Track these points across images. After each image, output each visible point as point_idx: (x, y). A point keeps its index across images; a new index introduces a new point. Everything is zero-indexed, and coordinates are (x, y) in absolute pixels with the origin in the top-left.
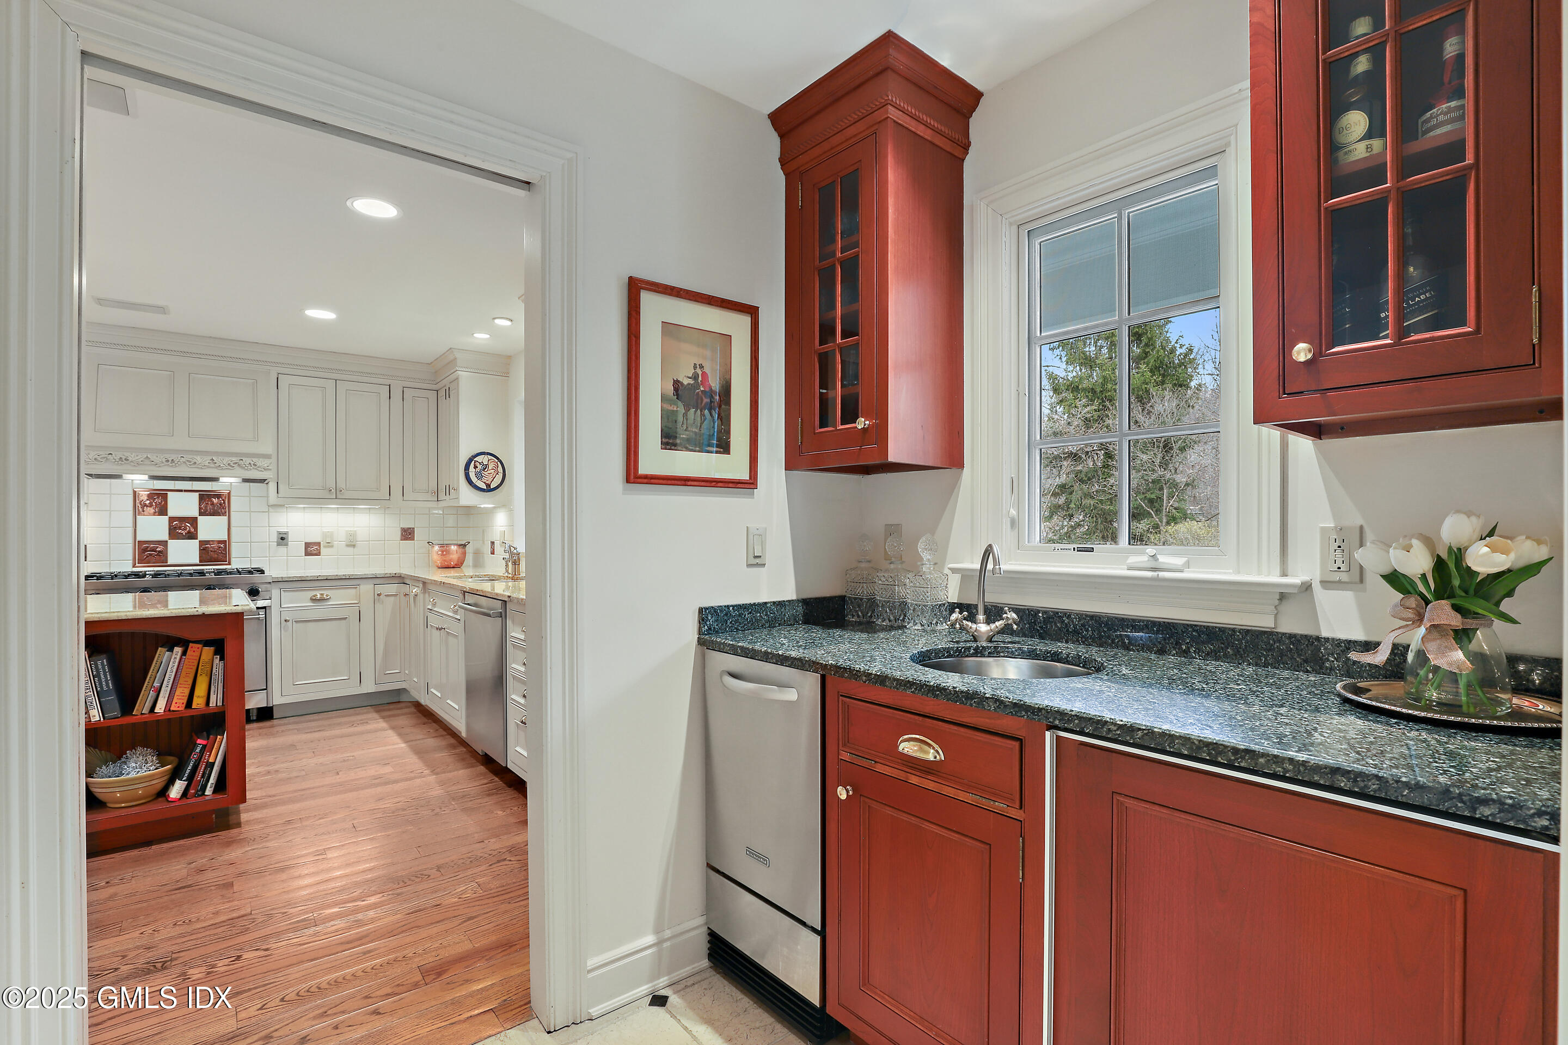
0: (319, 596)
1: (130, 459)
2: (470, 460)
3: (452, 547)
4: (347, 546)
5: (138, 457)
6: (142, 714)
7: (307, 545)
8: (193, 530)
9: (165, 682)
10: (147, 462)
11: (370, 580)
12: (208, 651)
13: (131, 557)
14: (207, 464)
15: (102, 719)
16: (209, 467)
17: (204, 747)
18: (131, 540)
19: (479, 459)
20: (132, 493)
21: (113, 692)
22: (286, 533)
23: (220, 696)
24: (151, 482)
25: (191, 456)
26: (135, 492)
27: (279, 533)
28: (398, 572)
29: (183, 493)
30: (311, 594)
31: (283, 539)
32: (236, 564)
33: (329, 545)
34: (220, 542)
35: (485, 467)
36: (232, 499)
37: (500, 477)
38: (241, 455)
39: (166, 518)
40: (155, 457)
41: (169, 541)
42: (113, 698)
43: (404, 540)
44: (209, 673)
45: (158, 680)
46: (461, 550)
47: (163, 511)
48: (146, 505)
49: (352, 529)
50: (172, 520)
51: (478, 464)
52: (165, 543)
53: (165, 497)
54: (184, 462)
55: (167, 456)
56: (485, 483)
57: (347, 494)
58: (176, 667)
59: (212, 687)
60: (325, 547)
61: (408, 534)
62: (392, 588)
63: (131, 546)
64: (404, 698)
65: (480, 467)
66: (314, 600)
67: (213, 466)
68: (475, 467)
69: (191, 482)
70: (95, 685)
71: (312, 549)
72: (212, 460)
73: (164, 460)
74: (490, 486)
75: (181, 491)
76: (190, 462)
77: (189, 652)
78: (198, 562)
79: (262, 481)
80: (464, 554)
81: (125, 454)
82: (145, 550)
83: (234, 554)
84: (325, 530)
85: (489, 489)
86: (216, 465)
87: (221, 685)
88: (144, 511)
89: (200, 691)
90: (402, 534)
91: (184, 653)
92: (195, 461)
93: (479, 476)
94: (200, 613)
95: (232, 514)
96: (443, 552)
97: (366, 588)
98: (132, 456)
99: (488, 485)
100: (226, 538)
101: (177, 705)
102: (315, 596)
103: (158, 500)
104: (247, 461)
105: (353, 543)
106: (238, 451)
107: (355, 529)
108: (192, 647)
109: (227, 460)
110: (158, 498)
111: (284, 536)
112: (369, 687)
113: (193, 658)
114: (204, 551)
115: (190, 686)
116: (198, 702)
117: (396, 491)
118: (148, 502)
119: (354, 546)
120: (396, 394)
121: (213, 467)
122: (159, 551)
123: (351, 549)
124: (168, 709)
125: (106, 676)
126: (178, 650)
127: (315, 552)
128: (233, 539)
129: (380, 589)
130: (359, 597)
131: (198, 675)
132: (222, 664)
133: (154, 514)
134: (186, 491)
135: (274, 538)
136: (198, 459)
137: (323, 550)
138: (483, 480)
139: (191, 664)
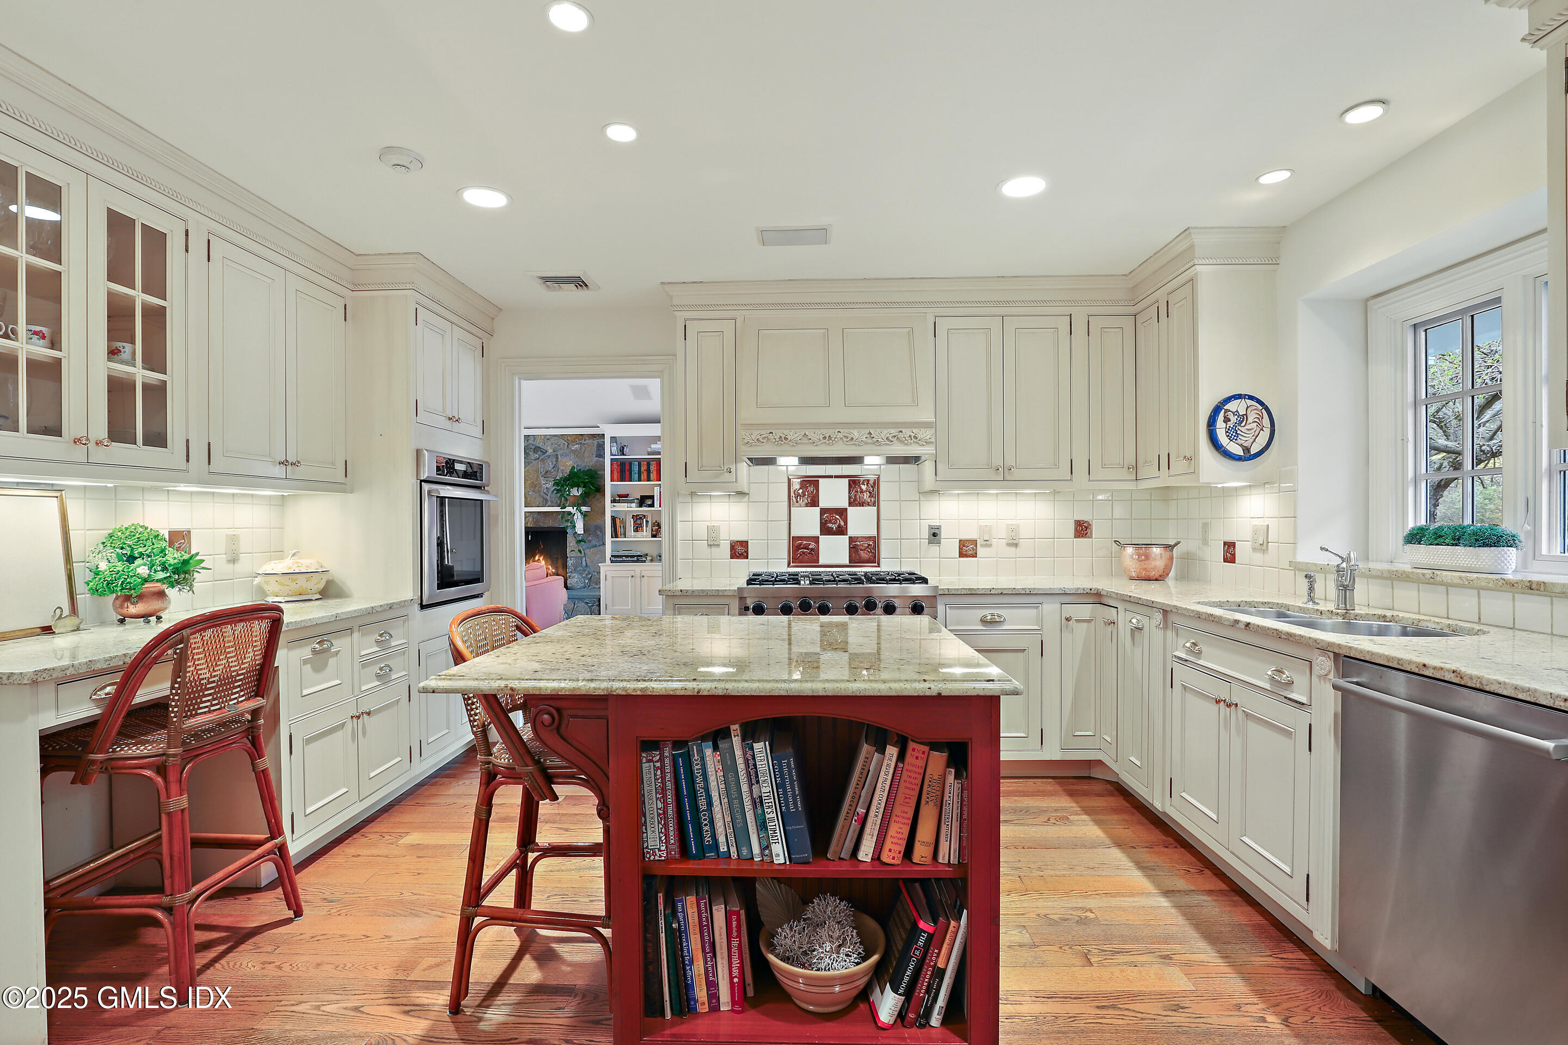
0: (989, 618)
1: (789, 437)
2: (1217, 410)
3: (1155, 549)
4: (1009, 545)
5: (796, 435)
6: (840, 859)
7: (962, 543)
8: (842, 523)
9: (873, 808)
10: (805, 440)
11: (1056, 597)
12: (938, 759)
13: (786, 556)
14: (864, 440)
15: (788, 863)
16: (866, 443)
17: (931, 937)
18: (786, 536)
19: (1232, 406)
20: (787, 481)
21: (803, 818)
22: (939, 528)
23: (955, 846)
24: (804, 467)
25: (847, 431)
26: (789, 480)
27: (931, 527)
28: (1094, 587)
29: (833, 479)
30: (981, 613)
31: (935, 535)
32: (887, 566)
33: (987, 544)
34: (870, 538)
35: (1243, 419)
36: (881, 484)
37: (1265, 435)
38: (900, 425)
39: (817, 510)
40: (812, 434)
41: (821, 537)
42: (803, 826)
43: (1079, 537)
44: (939, 803)
45: (864, 802)
46: (1168, 554)
47: (814, 502)
48: (799, 495)
49: (1013, 522)
50: (823, 511)
51: (1231, 416)
52: (816, 540)
53: (816, 484)
54: (841, 438)
55: (824, 432)
56: (1241, 445)
57: (1017, 474)
58: (888, 782)
59: (944, 827)
60: (982, 546)
61: (1082, 529)
62: (1084, 611)
63: (786, 542)
64: (1096, 773)
65: (1233, 419)
66: (984, 621)
67: (870, 441)
68: (1227, 420)
69: (841, 466)
70: (779, 801)
71: (967, 549)
72: (870, 433)
73: (821, 437)
74: (1249, 452)
75: (831, 477)
76: (847, 437)
77: (909, 758)
78: (847, 562)
79: (916, 459)
80: (1171, 558)
81: (785, 432)
82: (798, 547)
83: (883, 554)
84: (982, 523)
85: (1248, 456)
86: (874, 439)
87: (956, 825)
88: (797, 502)
89: (925, 832)
90: (1076, 530)
91: (901, 757)
92: (852, 436)
93: (1233, 434)
94: (934, 692)
95: (882, 503)
96: (1139, 556)
97: (1050, 608)
98: (791, 434)
99: (1246, 450)
100: (875, 534)
101: (892, 854)
102: (985, 616)
103: (811, 489)
104: (907, 432)
105: (1015, 542)
106: (901, 421)
107: (1018, 522)
108: (914, 750)
109: (885, 433)
110: (810, 486)
111: (936, 531)
112: (1052, 753)
113: (914, 769)
114: (853, 550)
115: (910, 822)
116: (921, 852)
117: (1080, 467)
118: (801, 491)
119: (1016, 545)
120: (1080, 327)
121: (870, 443)
122: (812, 549)
123: (1013, 549)
124: (877, 858)
125: (793, 790)
126: (892, 751)
127: (970, 553)
128: (883, 536)
129: (1071, 610)
130: (1040, 620)
131: (923, 802)
132: (957, 785)
133: (807, 505)
134: (836, 477)
135: (926, 534)
136: (856, 434)
137: (981, 551)
138: (1239, 441)
139: (912, 780)
